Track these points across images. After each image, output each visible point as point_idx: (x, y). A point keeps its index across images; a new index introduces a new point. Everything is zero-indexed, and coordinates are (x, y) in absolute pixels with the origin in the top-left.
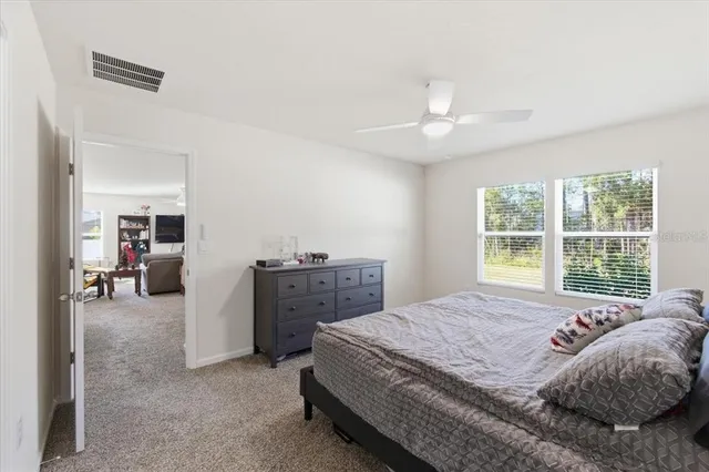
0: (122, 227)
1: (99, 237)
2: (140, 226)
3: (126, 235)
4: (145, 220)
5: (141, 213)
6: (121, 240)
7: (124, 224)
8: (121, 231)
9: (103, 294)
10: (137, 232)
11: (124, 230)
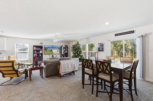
0: (34, 49)
1: (27, 53)
2: (40, 49)
3: (35, 52)
4: (41, 47)
5: (40, 45)
6: (34, 53)
7: (35, 48)
8: (34, 50)
9: (28, 77)
10: (39, 51)
11: (35, 50)
